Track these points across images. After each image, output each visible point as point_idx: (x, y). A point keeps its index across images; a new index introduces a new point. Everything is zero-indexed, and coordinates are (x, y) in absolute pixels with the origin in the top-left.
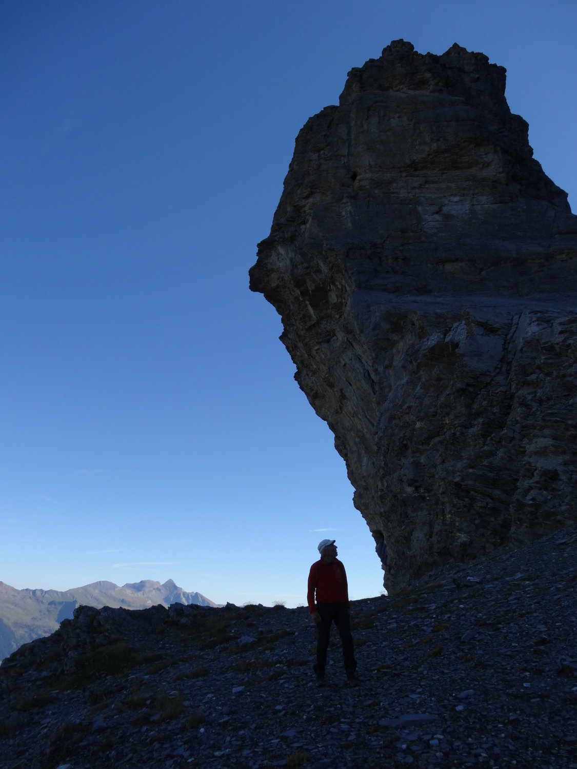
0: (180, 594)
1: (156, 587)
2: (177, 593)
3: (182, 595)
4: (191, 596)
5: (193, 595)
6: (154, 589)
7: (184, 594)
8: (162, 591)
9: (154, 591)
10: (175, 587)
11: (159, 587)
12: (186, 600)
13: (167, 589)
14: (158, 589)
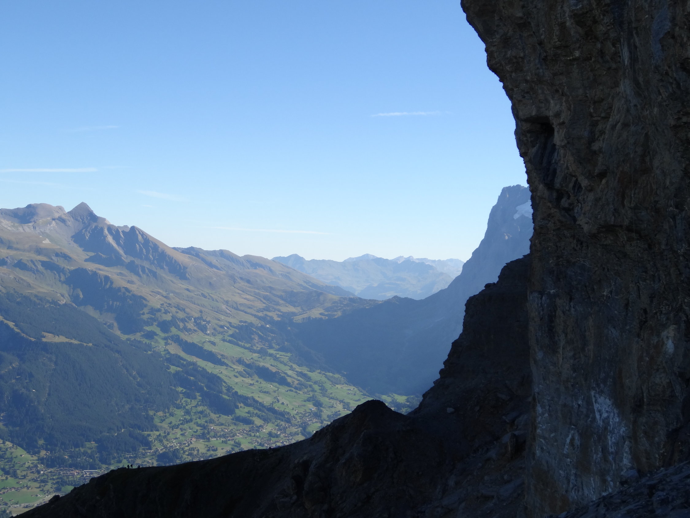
0: (102, 230)
1: (57, 215)
2: (96, 227)
3: (106, 231)
4: (123, 232)
5: (128, 230)
6: (54, 219)
7: (110, 228)
8: (69, 223)
9: (54, 222)
10: (93, 217)
11: (63, 217)
12: (114, 239)
13: (77, 220)
14: (61, 220)
